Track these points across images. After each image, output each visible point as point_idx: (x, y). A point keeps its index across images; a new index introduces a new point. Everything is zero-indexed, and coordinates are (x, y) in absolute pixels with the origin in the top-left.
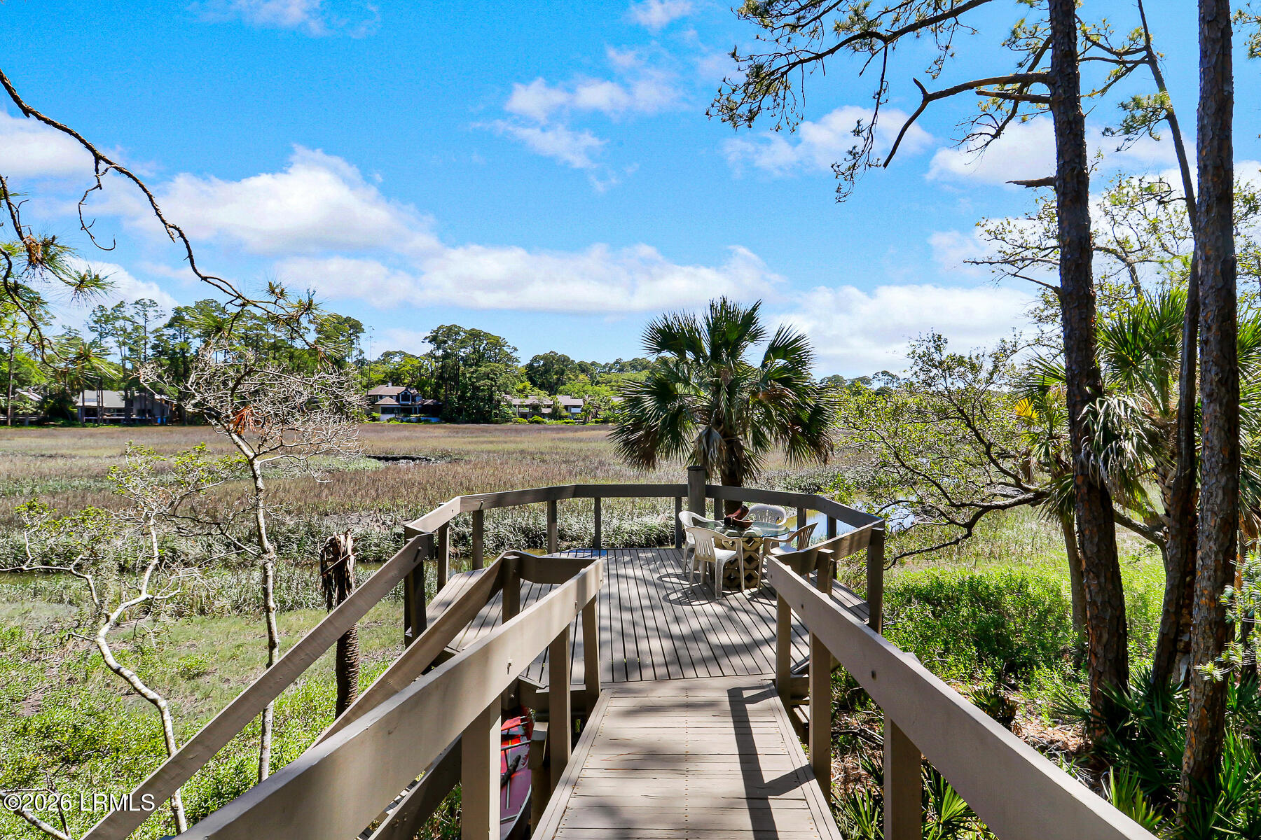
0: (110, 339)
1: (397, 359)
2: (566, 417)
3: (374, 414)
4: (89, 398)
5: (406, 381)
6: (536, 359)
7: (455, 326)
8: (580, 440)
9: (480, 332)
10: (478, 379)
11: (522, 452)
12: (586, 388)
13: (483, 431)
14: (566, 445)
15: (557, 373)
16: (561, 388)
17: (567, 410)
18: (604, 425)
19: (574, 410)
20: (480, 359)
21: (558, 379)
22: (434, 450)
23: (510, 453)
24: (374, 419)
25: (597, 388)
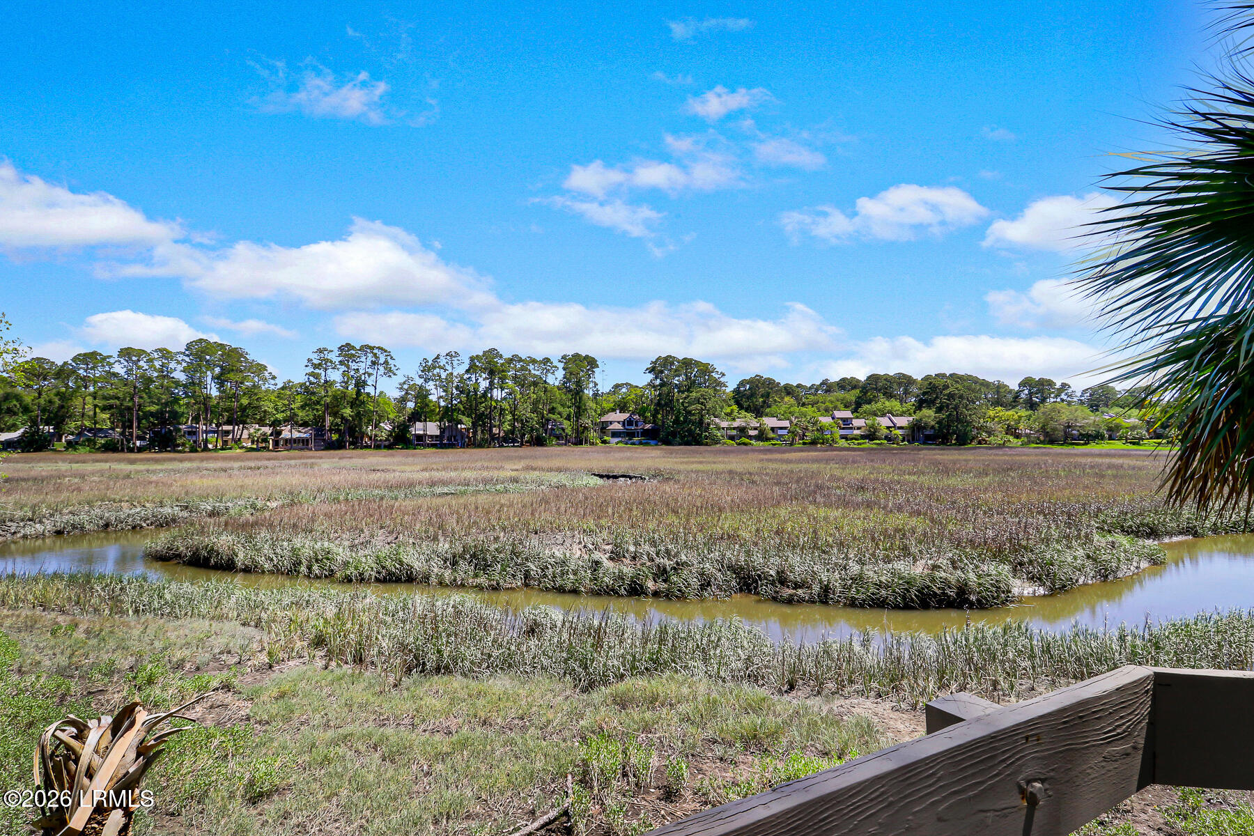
0: (431, 383)
1: (624, 390)
2: (773, 439)
3: (606, 438)
4: (418, 428)
5: (631, 409)
6: (742, 383)
7: (670, 356)
8: (789, 461)
9: (691, 360)
10: (690, 404)
11: (730, 472)
12: (792, 409)
13: (694, 452)
14: (775, 466)
15: (762, 396)
16: (768, 410)
17: (773, 432)
18: (813, 447)
19: (780, 432)
20: (690, 386)
21: (764, 402)
22: (649, 469)
23: (718, 473)
24: (604, 442)
25: (804, 409)
